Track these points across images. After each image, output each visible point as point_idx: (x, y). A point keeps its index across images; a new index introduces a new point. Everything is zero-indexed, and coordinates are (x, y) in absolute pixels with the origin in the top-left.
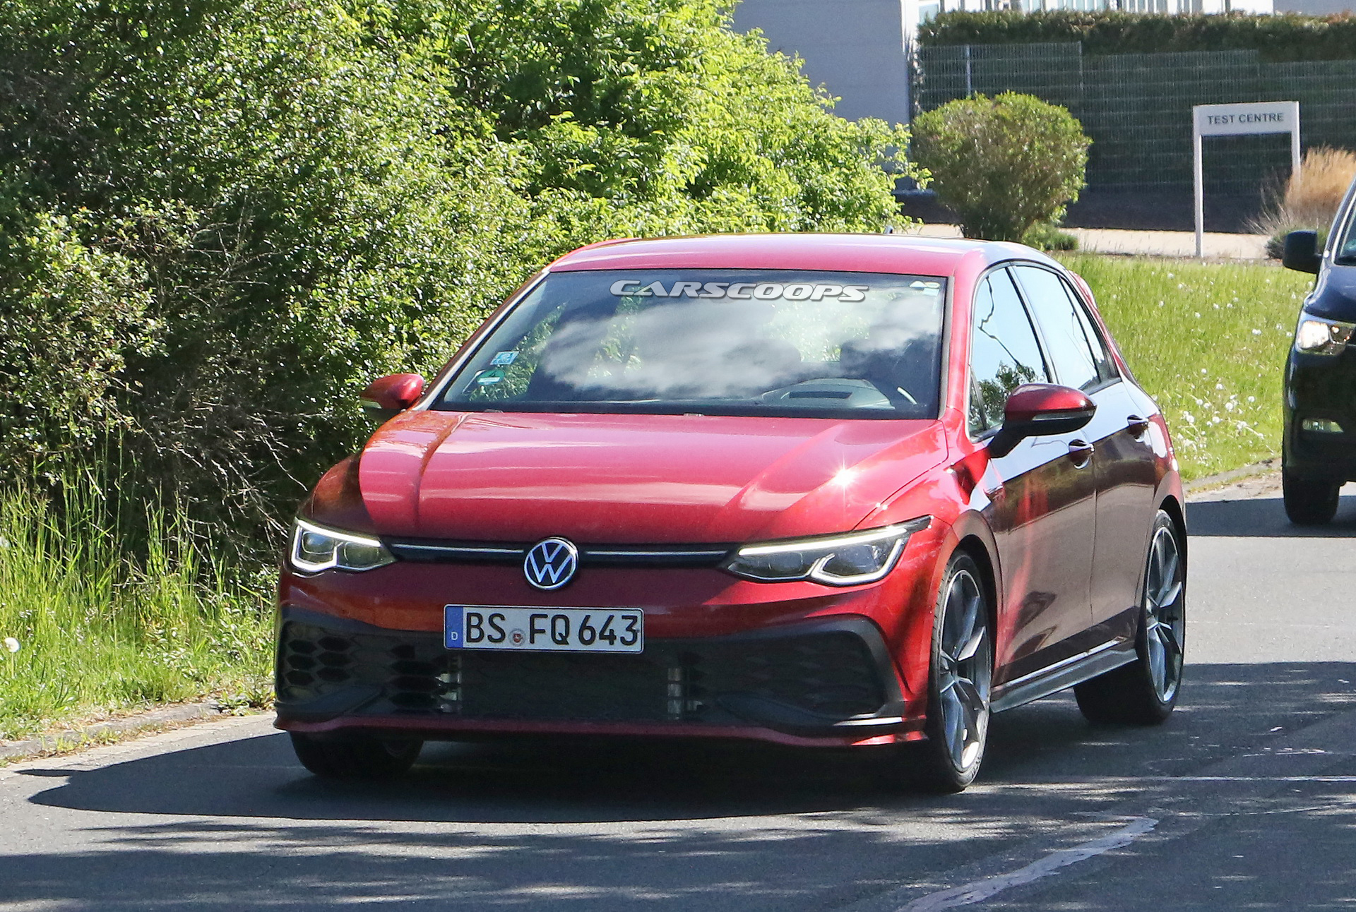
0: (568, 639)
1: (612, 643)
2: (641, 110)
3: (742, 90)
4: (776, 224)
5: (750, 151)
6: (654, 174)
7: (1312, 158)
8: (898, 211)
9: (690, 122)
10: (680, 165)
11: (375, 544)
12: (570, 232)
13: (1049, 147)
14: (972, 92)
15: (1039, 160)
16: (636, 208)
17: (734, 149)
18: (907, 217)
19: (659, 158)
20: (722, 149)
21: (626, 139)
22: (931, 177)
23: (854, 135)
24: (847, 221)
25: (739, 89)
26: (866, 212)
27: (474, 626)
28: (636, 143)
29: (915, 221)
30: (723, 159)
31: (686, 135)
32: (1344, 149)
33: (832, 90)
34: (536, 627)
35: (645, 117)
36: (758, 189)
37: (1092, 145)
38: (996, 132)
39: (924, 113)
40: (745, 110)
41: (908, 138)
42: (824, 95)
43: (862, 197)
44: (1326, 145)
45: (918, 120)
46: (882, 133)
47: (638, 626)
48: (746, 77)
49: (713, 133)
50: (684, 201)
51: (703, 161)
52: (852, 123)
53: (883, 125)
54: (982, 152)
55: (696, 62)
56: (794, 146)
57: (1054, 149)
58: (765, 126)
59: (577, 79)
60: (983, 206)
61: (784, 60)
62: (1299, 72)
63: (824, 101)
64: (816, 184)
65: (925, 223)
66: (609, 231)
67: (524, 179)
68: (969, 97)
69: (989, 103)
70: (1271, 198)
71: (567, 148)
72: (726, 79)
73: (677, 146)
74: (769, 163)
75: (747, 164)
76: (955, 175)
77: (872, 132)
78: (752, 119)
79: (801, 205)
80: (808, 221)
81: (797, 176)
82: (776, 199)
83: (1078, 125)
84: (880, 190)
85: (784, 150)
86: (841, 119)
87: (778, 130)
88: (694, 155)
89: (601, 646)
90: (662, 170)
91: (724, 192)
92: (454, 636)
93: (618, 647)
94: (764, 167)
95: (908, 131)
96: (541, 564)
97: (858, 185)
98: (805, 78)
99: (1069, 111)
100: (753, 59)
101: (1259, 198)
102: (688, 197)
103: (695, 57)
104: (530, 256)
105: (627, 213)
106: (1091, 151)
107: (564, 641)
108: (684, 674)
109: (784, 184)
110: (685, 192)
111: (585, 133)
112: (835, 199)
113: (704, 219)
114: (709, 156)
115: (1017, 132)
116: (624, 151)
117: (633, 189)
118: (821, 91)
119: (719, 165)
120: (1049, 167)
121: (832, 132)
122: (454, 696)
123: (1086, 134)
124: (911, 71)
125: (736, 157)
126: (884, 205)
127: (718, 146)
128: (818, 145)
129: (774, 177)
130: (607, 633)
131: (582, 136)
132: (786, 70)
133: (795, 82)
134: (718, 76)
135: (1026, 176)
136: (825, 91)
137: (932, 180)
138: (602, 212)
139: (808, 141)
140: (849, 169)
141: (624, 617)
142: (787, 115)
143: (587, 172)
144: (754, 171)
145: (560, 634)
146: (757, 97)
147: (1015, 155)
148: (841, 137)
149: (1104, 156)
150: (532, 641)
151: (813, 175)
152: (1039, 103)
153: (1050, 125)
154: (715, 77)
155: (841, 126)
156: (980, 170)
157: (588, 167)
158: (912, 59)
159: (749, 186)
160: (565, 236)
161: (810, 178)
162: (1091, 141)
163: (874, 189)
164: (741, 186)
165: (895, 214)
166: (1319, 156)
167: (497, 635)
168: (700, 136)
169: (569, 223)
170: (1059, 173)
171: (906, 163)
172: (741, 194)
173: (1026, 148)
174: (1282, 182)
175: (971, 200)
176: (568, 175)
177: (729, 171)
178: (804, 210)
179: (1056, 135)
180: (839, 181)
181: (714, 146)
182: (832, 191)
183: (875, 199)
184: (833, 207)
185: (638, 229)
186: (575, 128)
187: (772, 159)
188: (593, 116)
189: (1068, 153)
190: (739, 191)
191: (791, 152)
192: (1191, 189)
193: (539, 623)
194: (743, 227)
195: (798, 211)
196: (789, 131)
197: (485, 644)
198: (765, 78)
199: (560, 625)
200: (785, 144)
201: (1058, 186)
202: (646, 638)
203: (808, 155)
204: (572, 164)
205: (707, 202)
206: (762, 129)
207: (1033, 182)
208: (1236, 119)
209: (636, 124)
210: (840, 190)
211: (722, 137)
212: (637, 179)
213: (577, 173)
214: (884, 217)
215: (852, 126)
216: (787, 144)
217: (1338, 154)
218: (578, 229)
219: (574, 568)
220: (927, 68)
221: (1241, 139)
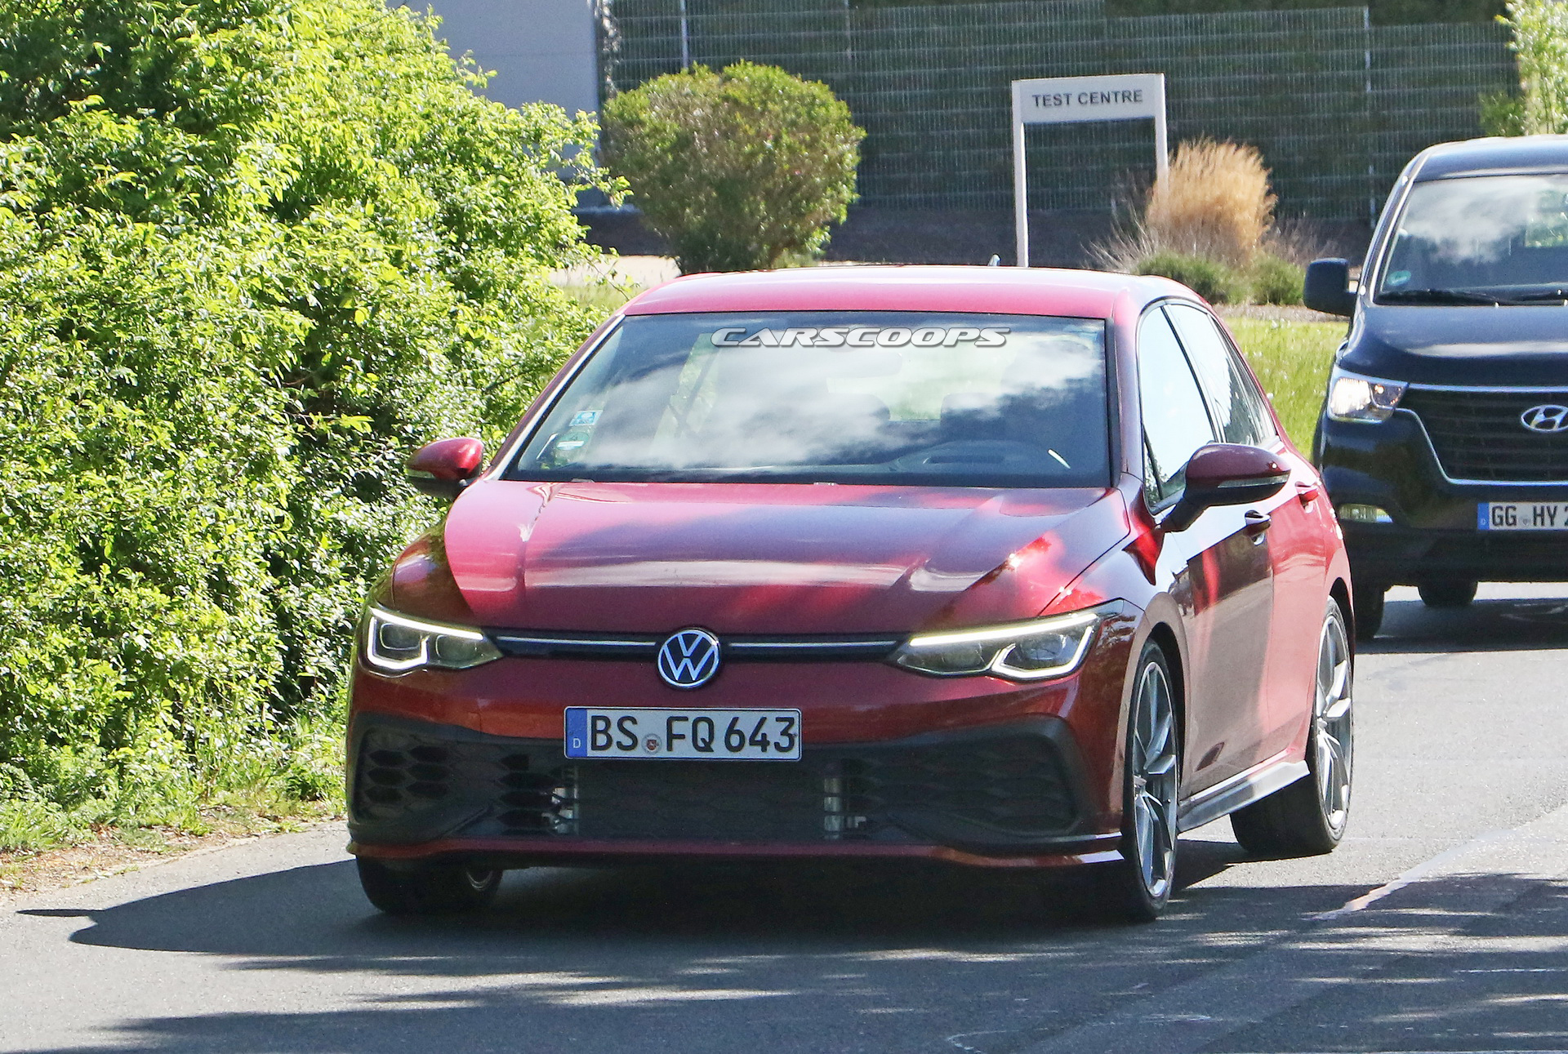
0: (713, 746)
1: (764, 750)
2: (202, 91)
3: (350, 62)
4: (404, 258)
5: (363, 152)
6: (223, 186)
7: (1184, 154)
8: (581, 238)
9: (275, 108)
10: (260, 172)
11: (476, 636)
12: (101, 272)
13: (803, 142)
14: (690, 64)
15: (789, 161)
16: (198, 236)
17: (340, 149)
18: (595, 246)
19: (231, 162)
20: (323, 150)
21: (180, 135)
22: (628, 188)
23: (516, 128)
24: (508, 254)
25: (347, 62)
26: (535, 240)
27: (600, 732)
28: (196, 141)
29: (606, 252)
30: (324, 164)
31: (269, 129)
32: (1231, 143)
33: (483, 61)
34: (675, 732)
35: (207, 101)
36: (376, 209)
37: (866, 139)
38: (725, 121)
39: (620, 94)
40: (356, 92)
41: (595, 131)
42: (470, 67)
43: (528, 219)
44: (1205, 137)
45: (611, 104)
46: (558, 124)
47: (795, 730)
48: (357, 43)
49: (308, 125)
50: (268, 225)
51: (295, 167)
52: (513, 111)
53: (559, 113)
54: (705, 150)
55: (283, 20)
56: (429, 144)
57: (811, 146)
58: (385, 115)
59: (108, 49)
60: (708, 229)
61: (411, 18)
62: (1162, 30)
63: (471, 76)
64: (461, 199)
65: (622, 253)
66: (159, 271)
67: (32, 195)
68: (685, 70)
69: (715, 79)
70: (1127, 214)
71: (95, 149)
72: (326, 47)
73: (256, 145)
74: (392, 170)
75: (360, 172)
76: (666, 183)
77: (543, 124)
78: (365, 104)
79: (439, 230)
80: (451, 253)
81: (434, 187)
82: (403, 222)
83: (845, 112)
84: (556, 208)
85: (414, 149)
86: (497, 104)
87: (404, 121)
88: (282, 158)
89: (751, 753)
90: (235, 180)
91: (328, 213)
92: (576, 744)
93: (772, 754)
94: (384, 176)
95: (596, 122)
96: (678, 658)
97: (523, 201)
98: (442, 43)
99: (831, 89)
100: (365, 17)
101: (1109, 213)
102: (273, 220)
103: (282, 12)
104: (39, 304)
105: (185, 246)
106: (865, 148)
107: (707, 748)
108: (843, 784)
109: (415, 201)
110: (269, 212)
111: (121, 127)
112: (490, 221)
113: (299, 252)
114: (304, 159)
115: (756, 121)
116: (179, 154)
117: (192, 209)
118: (466, 63)
119: (319, 173)
120: (803, 171)
121: (484, 123)
122: (569, 814)
123: (857, 122)
124: (601, 32)
125: (343, 162)
126: (561, 229)
127: (317, 144)
128: (463, 142)
129: (400, 191)
130: (759, 738)
131: (116, 132)
132: (415, 31)
133: (428, 50)
134: (314, 41)
135: (770, 185)
136: (473, 62)
137: (631, 193)
138: (148, 243)
139: (449, 136)
140: (510, 178)
141: (778, 719)
142: (418, 97)
143: (124, 183)
144: (370, 181)
145: (703, 740)
146: (372, 72)
147: (753, 154)
148: (497, 131)
149: (883, 155)
150: (670, 748)
151: (457, 186)
152: (787, 78)
153: (802, 110)
154: (310, 44)
155: (497, 115)
156: (703, 178)
157: (126, 176)
158: (601, 16)
159: (364, 203)
160: (92, 277)
161: (453, 191)
162: (864, 134)
163: (547, 207)
164: (351, 203)
165: (577, 242)
166: (1195, 153)
167: (627, 741)
168: (290, 130)
169: (99, 259)
170: (818, 179)
171: (593, 169)
172: (351, 215)
173: (769, 144)
174: (1142, 191)
175: (690, 221)
176: (97, 189)
177: (333, 182)
178: (444, 237)
179: (813, 126)
180: (495, 195)
181: (311, 145)
182: (485, 210)
183: (549, 222)
184: (488, 233)
185: (202, 269)
186: (107, 119)
187: (397, 162)
188: (131, 102)
189: (830, 151)
190: (349, 210)
191: (424, 152)
192: (1010, 203)
193: (677, 728)
194: (357, 263)
195: (436, 238)
196: (421, 122)
197: (613, 752)
198: (384, 45)
199: (703, 728)
200: (414, 142)
201: (818, 199)
202: (804, 742)
203: (449, 157)
204: (102, 172)
205: (303, 227)
206: (381, 119)
207: (781, 194)
208: (1074, 100)
209: (196, 114)
210: (496, 209)
211: (322, 131)
212: (198, 195)
213: (110, 184)
214: (562, 246)
215: (513, 114)
216: (418, 140)
217: (1222, 150)
218: (113, 268)
219: (716, 662)
220: (623, 27)
221: (1082, 129)
